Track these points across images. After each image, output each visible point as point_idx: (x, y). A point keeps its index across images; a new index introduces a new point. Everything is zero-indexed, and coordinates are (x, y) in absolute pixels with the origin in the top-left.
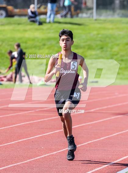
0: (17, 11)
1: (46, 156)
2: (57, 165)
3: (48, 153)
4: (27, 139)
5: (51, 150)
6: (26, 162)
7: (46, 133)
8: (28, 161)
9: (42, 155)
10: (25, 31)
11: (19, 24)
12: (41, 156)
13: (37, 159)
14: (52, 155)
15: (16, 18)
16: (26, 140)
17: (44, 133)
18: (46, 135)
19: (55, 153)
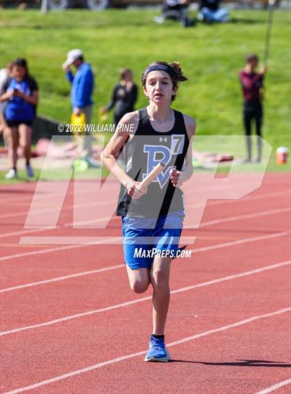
1: (204, 336)
3: (211, 329)
5: (217, 322)
7: (205, 281)
9: (196, 333)
10: (154, 41)
11: (139, 24)
12: (192, 334)
13: (182, 344)
14: (220, 333)
17: (200, 282)
18: (204, 287)
19: (226, 328)
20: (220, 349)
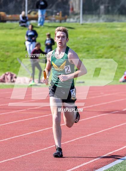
0: (8, 16)
1: (37, 152)
2: (47, 160)
3: (39, 149)
4: (19, 136)
5: (42, 147)
6: (18, 157)
7: (37, 130)
8: (20, 156)
9: (34, 151)
10: (17, 35)
11: (11, 29)
12: (32, 151)
13: (28, 155)
14: (43, 151)
15: (8, 23)
16: (18, 137)
17: (35, 131)
18: (37, 132)
19: (45, 149)
20: (43, 157)
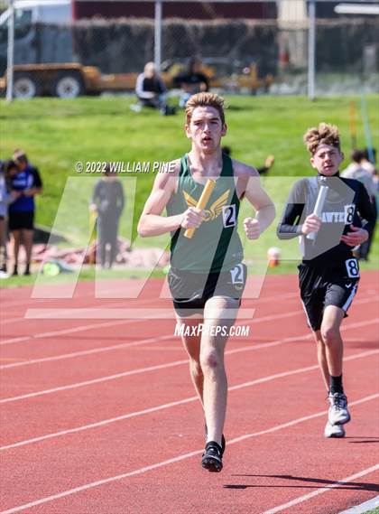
0: (108, 79)
1: (189, 458)
4: (139, 413)
6: (137, 472)
8: (143, 470)
9: (181, 454)
10: (131, 131)
11: (114, 113)
12: (177, 456)
13: (166, 466)
15: (106, 98)
16: (137, 416)
17: (184, 398)
18: (190, 403)
